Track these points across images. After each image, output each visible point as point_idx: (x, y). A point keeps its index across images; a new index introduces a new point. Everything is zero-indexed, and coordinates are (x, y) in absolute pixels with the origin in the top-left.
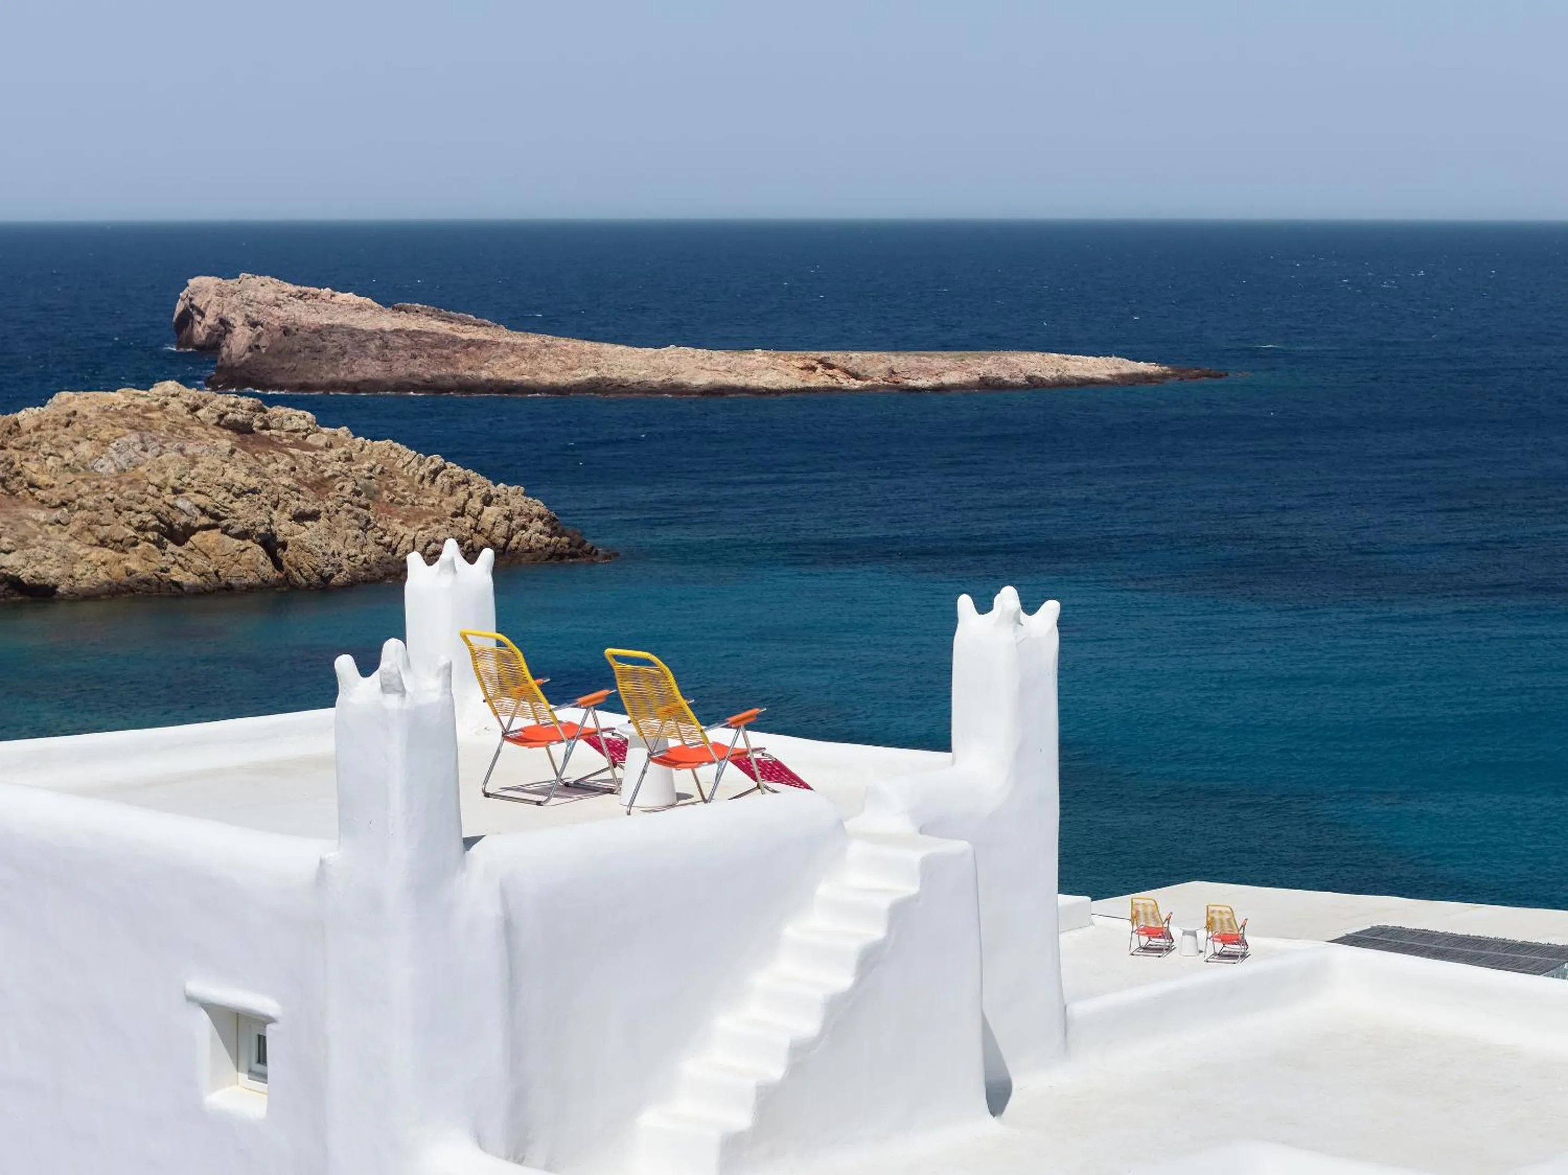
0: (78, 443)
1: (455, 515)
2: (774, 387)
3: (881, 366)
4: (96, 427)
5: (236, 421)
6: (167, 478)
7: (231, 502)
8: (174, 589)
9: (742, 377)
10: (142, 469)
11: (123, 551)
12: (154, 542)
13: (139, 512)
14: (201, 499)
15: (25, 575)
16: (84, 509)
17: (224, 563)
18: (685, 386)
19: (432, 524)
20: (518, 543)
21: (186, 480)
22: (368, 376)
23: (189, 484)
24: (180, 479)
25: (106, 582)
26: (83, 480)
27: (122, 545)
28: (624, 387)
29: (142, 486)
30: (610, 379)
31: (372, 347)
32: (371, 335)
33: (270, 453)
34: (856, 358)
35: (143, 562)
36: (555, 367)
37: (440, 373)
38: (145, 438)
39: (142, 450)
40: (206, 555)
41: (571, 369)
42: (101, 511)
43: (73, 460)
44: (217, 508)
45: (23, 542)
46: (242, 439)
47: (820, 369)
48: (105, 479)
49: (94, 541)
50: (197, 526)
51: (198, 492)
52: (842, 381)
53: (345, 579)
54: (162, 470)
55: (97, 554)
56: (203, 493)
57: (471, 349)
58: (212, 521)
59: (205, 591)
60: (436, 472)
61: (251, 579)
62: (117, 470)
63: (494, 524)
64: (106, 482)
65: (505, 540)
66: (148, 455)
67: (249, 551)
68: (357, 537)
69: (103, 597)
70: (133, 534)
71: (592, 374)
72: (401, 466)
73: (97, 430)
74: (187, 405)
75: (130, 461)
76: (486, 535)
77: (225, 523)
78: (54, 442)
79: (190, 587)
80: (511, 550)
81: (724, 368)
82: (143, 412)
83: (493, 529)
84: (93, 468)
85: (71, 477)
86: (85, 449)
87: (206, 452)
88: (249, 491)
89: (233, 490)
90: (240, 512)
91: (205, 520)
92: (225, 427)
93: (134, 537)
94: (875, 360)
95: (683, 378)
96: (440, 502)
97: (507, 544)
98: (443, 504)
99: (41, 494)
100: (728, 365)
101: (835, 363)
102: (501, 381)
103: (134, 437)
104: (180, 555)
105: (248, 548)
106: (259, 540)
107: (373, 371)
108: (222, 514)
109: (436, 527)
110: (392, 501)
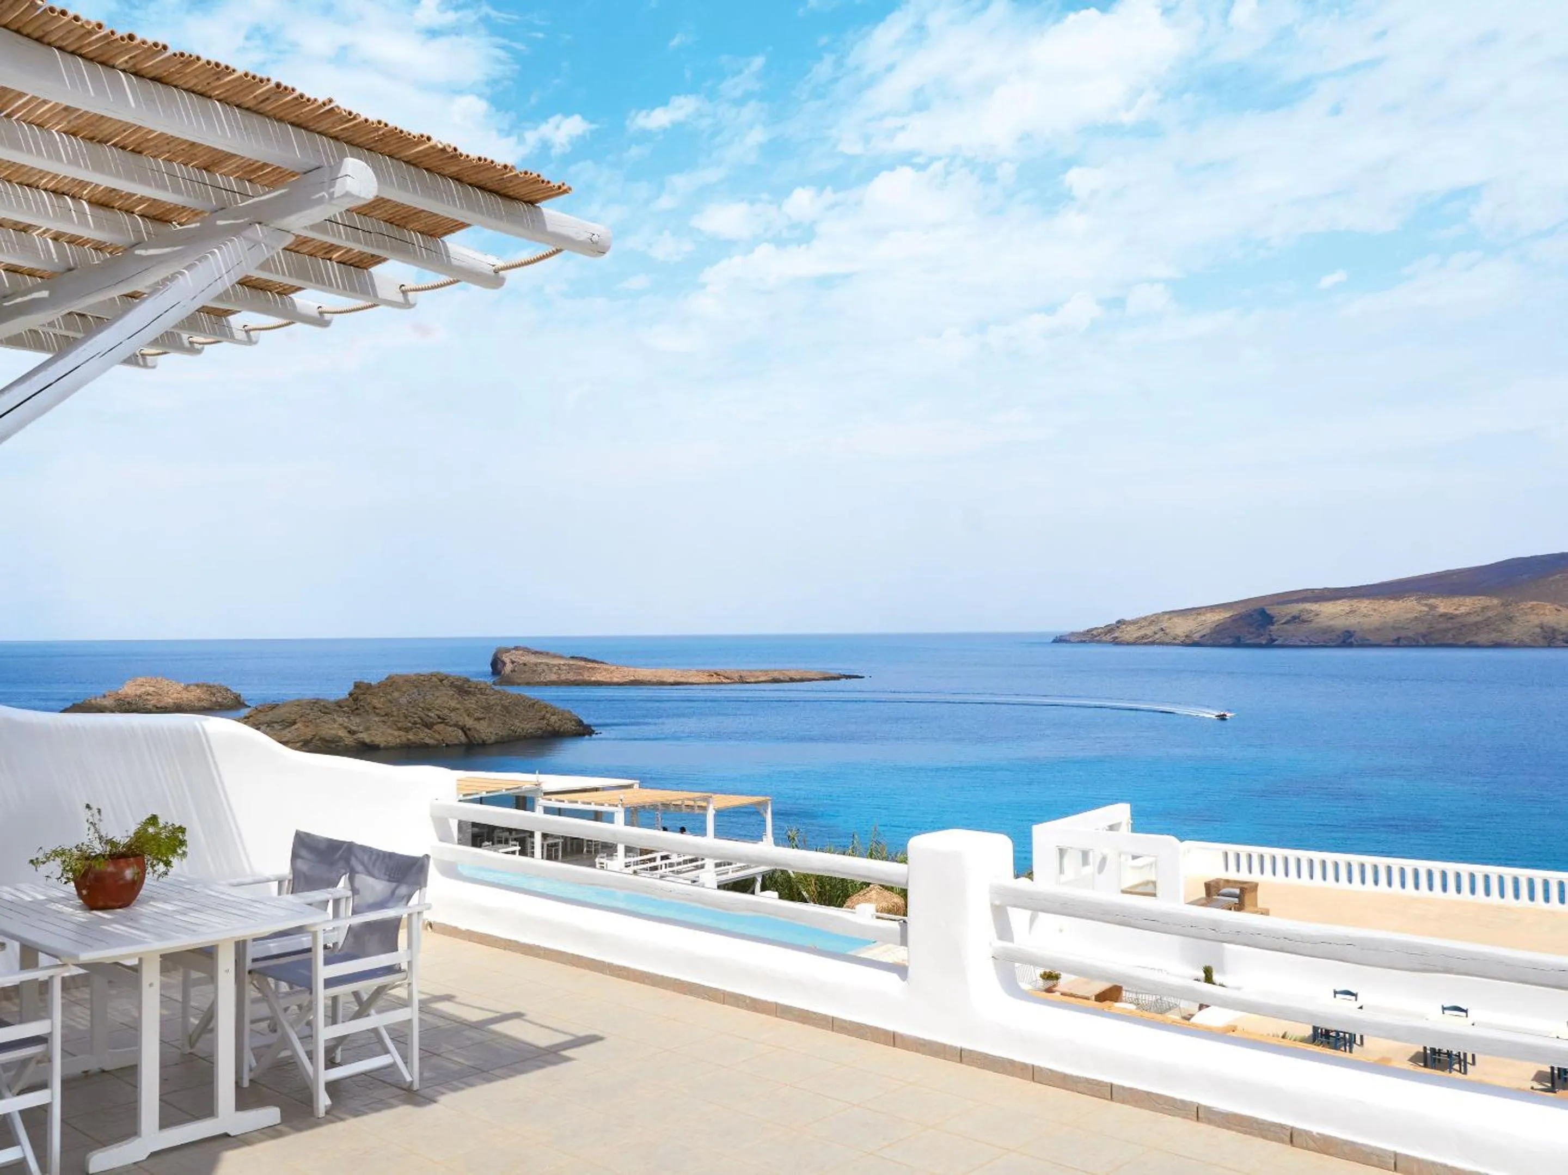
0: (394, 692)
1: (540, 719)
2: (697, 683)
5: (457, 685)
6: (426, 705)
7: (450, 713)
8: (426, 746)
9: (686, 679)
10: (417, 702)
11: (407, 732)
12: (419, 728)
13: (414, 718)
14: (438, 712)
15: (367, 740)
16: (394, 716)
17: (446, 736)
18: (665, 682)
21: (433, 705)
23: (434, 707)
24: (431, 705)
25: (399, 743)
26: (394, 706)
27: (407, 730)
28: (643, 683)
29: (417, 708)
31: (555, 669)
32: (555, 665)
33: (469, 696)
35: (414, 735)
36: (619, 676)
37: (576, 678)
38: (419, 690)
39: (418, 694)
40: (440, 733)
41: (625, 677)
43: (391, 698)
44: (444, 715)
45: (367, 729)
46: (458, 691)
47: (715, 676)
48: (403, 705)
49: (396, 728)
50: (436, 722)
51: (437, 710)
52: (722, 680)
54: (425, 702)
56: (439, 710)
58: (442, 720)
61: (456, 742)
62: (408, 702)
64: (403, 707)
66: (420, 697)
68: (500, 727)
71: (632, 678)
73: (402, 687)
74: (439, 679)
75: (413, 699)
77: (447, 721)
78: (385, 692)
79: (432, 745)
82: (421, 681)
84: (398, 702)
85: (390, 705)
86: (396, 694)
87: (442, 695)
88: (458, 710)
90: (453, 717)
91: (439, 720)
93: (412, 726)
99: (377, 711)
103: (415, 690)
104: (429, 733)
105: (456, 730)
106: (460, 728)
108: (446, 718)
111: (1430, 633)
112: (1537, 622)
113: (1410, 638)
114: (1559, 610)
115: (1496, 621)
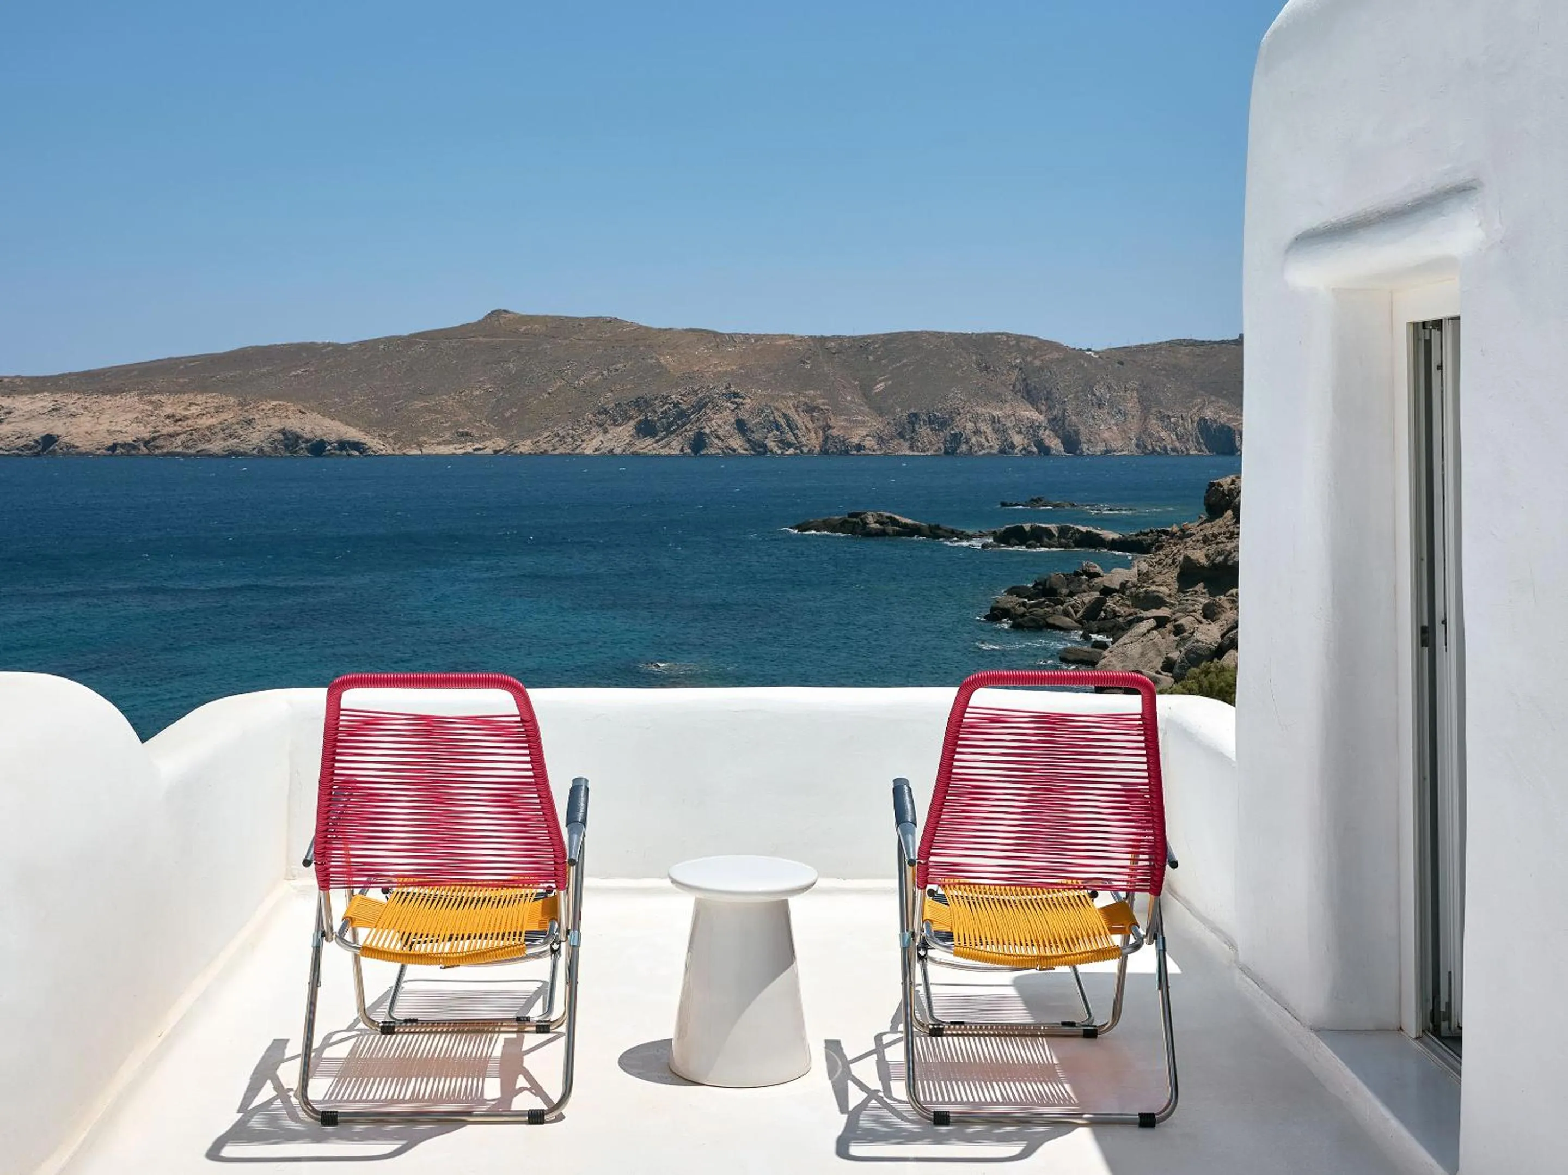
111: (154, 439)
112: (280, 427)
113: (130, 444)
114: (303, 413)
115: (233, 424)
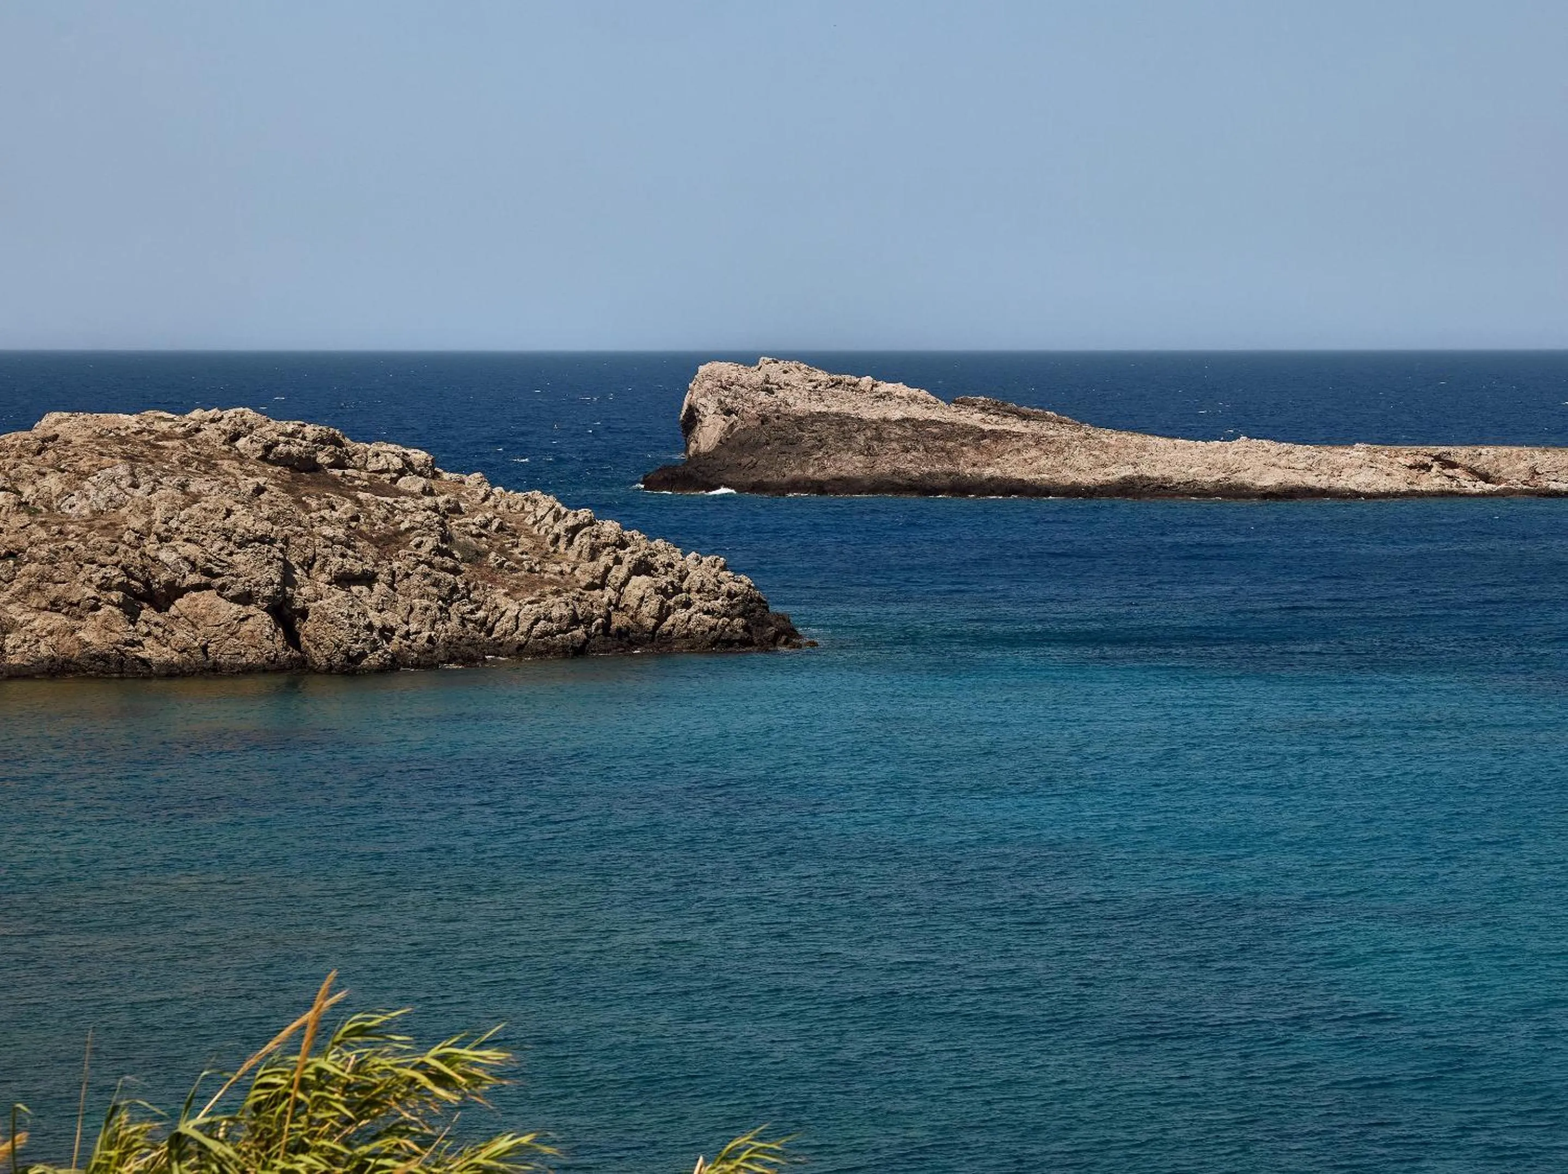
0: (44, 474)
1: (591, 587)
2: (1368, 490)
3: (1521, 465)
4: (76, 455)
5: (289, 454)
6: (150, 523)
7: (231, 554)
8: (140, 668)
9: (1324, 478)
10: (124, 511)
11: (80, 618)
12: (118, 605)
13: (103, 566)
14: (191, 550)
16: (35, 560)
17: (215, 635)
18: (1247, 488)
19: (549, 596)
20: (673, 625)
21: (174, 524)
22: (843, 473)
23: (177, 529)
24: (166, 523)
25: (47, 657)
26: (42, 524)
27: (79, 610)
28: (1165, 488)
29: (118, 533)
30: (1149, 478)
31: (861, 438)
33: (325, 497)
34: (1488, 456)
35: (103, 632)
36: (1086, 465)
37: (934, 470)
38: (137, 471)
39: (130, 486)
40: (194, 625)
41: (1104, 466)
42: (56, 565)
43: (34, 497)
44: (210, 561)
46: (293, 478)
47: (1436, 467)
48: (72, 523)
49: (44, 604)
50: (184, 586)
51: (188, 540)
52: (1464, 483)
53: (381, 661)
54: (148, 511)
55: (42, 621)
56: (196, 543)
57: (986, 442)
58: (204, 579)
59: (182, 672)
60: (574, 530)
61: (251, 657)
62: (92, 512)
63: (642, 599)
64: (71, 527)
65: (654, 621)
66: (138, 493)
67: (251, 620)
68: (427, 609)
69: (37, 677)
70: (93, 594)
71: (1128, 471)
72: (530, 522)
73: (75, 459)
74: (224, 432)
75: (111, 500)
76: (631, 613)
77: (219, 581)
78: (12, 473)
79: (160, 665)
80: (661, 636)
81: (1303, 465)
82: (157, 439)
83: (640, 606)
84: (59, 507)
85: (25, 518)
86: (52, 483)
87: (216, 490)
88: (255, 540)
89: (233, 539)
90: (241, 568)
91: (193, 579)
92: (273, 463)
93: (94, 598)
94: (1513, 457)
95: (1245, 478)
96: (574, 569)
97: (656, 627)
98: (577, 572)
100: (1310, 462)
101: (1458, 460)
102: (1010, 480)
103: (124, 469)
104: (156, 624)
105: (250, 616)
106: (265, 605)
107: (850, 467)
108: (217, 570)
109: (551, 599)
110: (501, 565)
